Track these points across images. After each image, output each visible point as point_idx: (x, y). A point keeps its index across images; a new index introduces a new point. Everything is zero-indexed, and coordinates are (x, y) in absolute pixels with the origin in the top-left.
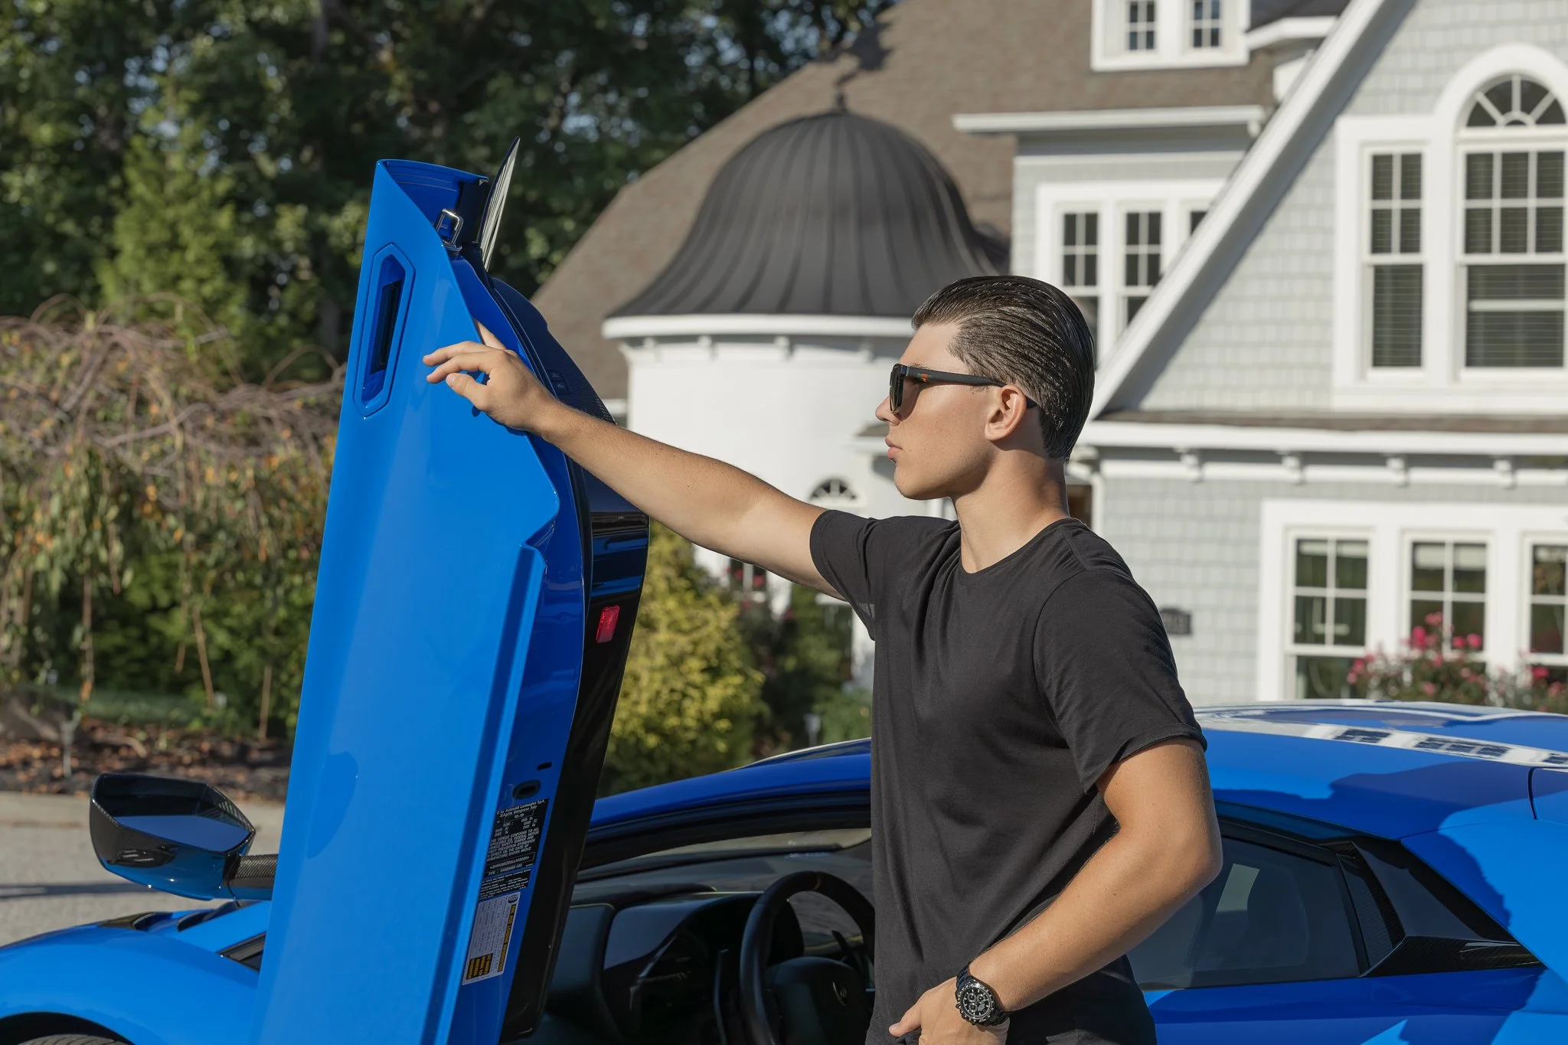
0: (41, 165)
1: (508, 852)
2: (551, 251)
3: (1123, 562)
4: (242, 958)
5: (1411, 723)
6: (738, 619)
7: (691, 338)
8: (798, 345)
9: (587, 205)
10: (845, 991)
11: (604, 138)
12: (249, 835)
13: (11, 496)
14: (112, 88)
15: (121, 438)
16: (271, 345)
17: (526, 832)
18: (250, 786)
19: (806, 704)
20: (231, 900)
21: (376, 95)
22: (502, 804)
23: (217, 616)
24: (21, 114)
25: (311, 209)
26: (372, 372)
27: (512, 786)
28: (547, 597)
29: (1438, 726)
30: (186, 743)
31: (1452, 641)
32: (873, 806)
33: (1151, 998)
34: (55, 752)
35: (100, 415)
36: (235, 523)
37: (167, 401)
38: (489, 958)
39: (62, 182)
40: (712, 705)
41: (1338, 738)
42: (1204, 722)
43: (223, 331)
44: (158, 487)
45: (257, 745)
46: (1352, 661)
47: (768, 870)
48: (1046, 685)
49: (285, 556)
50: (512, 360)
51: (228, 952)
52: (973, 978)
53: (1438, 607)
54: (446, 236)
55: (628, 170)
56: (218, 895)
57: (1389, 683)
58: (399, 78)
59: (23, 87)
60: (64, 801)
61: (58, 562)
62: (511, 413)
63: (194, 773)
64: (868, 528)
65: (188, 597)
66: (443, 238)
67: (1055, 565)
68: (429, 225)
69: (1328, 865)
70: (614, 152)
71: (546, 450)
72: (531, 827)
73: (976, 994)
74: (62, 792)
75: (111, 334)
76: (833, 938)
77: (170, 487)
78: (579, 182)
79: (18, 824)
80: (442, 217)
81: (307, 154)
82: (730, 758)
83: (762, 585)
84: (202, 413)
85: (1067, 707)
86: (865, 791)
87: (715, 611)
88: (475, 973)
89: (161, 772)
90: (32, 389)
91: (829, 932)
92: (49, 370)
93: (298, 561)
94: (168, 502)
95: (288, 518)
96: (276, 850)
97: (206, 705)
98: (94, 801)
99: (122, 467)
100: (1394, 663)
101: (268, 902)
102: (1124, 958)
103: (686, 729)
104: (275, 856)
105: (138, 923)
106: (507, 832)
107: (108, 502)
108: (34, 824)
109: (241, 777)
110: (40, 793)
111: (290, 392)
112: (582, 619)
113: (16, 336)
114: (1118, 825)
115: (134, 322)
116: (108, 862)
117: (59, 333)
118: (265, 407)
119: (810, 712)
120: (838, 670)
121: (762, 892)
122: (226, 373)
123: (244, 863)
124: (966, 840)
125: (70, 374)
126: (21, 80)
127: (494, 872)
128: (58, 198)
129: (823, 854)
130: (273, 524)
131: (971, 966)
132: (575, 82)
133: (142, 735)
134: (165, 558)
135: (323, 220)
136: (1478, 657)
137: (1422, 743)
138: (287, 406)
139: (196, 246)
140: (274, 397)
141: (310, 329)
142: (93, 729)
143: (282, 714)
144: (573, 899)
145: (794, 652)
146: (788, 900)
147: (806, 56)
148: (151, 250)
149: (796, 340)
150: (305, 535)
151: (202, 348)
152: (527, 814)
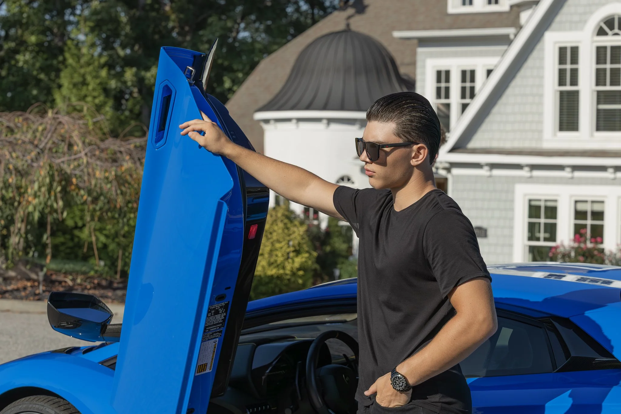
0: (31, 52)
1: (213, 323)
2: (233, 86)
3: (458, 206)
4: (108, 365)
5: (574, 271)
6: (307, 231)
7: (289, 120)
8: (331, 123)
9: (247, 68)
10: (348, 378)
11: (254, 41)
12: (111, 316)
13: (19, 182)
14: (59, 21)
15: (62, 159)
16: (123, 123)
17: (220, 315)
18: (113, 297)
19: (334, 265)
20: (104, 342)
21: (163, 24)
22: (211, 303)
23: (101, 230)
24: (23, 32)
25: (138, 69)
26: (159, 132)
27: (215, 296)
28: (228, 221)
29: (585, 272)
30: (88, 280)
31: (590, 240)
32: (358, 303)
33: (469, 381)
34: (36, 284)
35: (54, 150)
36: (108, 193)
37: (80, 145)
38: (206, 365)
39: (40, 59)
40: (297, 265)
41: (545, 277)
42: (491, 270)
43: (103, 117)
44: (77, 178)
45: (116, 281)
46: (551, 248)
47: (318, 330)
48: (428, 255)
49: (127, 206)
50: (215, 126)
51: (102, 363)
52: (398, 373)
53: (585, 226)
54: (188, 77)
55: (264, 53)
56: (99, 340)
57: (566, 257)
58: (173, 17)
59: (24, 21)
60: (40, 303)
61: (37, 209)
62: (214, 147)
63: (91, 292)
64: (356, 192)
65: (89, 222)
66: (187, 78)
67: (432, 207)
68: (181, 72)
69: (541, 328)
70: (258, 46)
71: (229, 162)
72: (222, 313)
73: (399, 379)
74: (39, 300)
75: (58, 118)
76: (344, 357)
77: (82, 179)
78: (244, 58)
79: (21, 312)
80: (187, 70)
81: (136, 47)
82: (304, 285)
83: (317, 218)
84: (94, 150)
85: (436, 265)
86: (355, 298)
87: (298, 228)
88: (200, 371)
89: (79, 292)
90: (27, 140)
91: (341, 355)
92: (34, 132)
93: (132, 208)
94: (81, 185)
95: (128, 191)
96: (121, 322)
97: (96, 265)
98: (49, 302)
99: (62, 171)
100: (567, 248)
101: (117, 343)
102: (458, 365)
103: (286, 275)
104: (121, 324)
105: (67, 351)
106: (213, 315)
107: (57, 185)
108: (28, 312)
109: (110, 294)
110: (30, 300)
111: (129, 141)
112: (243, 230)
113: (21, 119)
114: (456, 311)
115: (68, 113)
116: (55, 327)
117: (37, 118)
118: (119, 147)
119: (336, 268)
120: (347, 251)
121: (315, 339)
122: (104, 134)
123: (109, 327)
124: (395, 317)
125: (42, 134)
126: (23, 18)
127: (208, 331)
128: (38, 65)
129: (340, 324)
130: (122, 193)
131: (397, 368)
132: (243, 18)
133: (70, 277)
134: (80, 207)
135: (143, 73)
136: (601, 246)
137: (579, 279)
138: (128, 146)
139: (92, 84)
140: (123, 143)
141: (138, 116)
142: (51, 275)
143: (126, 268)
144: (240, 341)
145: (329, 244)
146: (325, 342)
147: (334, 8)
148: (75, 85)
149: (330, 121)
150: (135, 198)
151: (95, 123)
152: (221, 307)
